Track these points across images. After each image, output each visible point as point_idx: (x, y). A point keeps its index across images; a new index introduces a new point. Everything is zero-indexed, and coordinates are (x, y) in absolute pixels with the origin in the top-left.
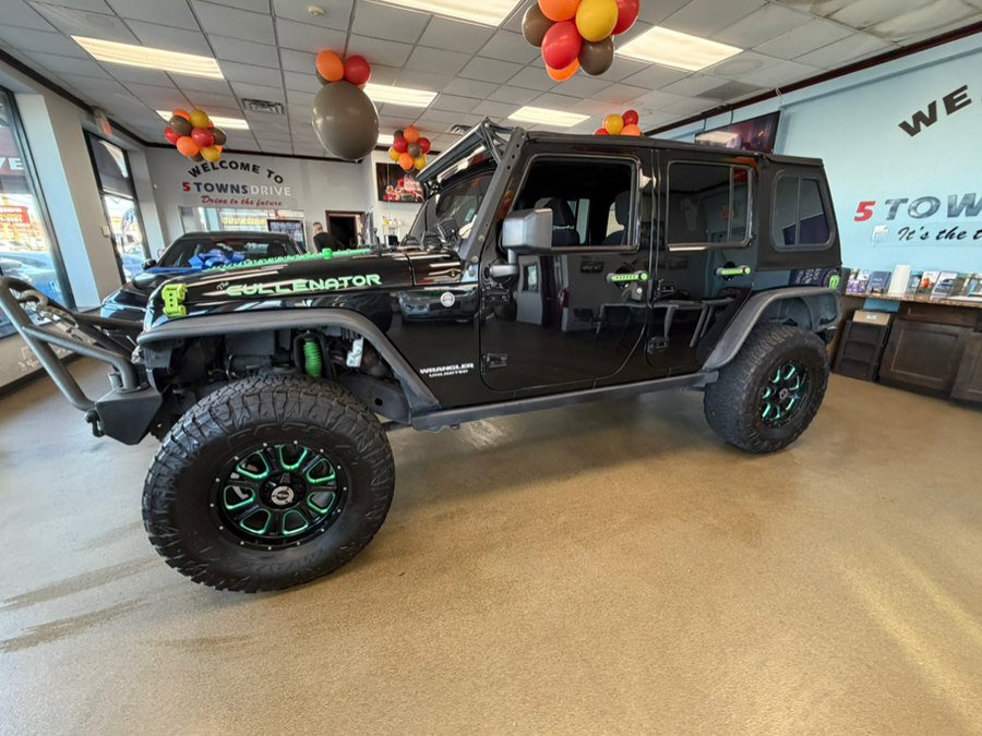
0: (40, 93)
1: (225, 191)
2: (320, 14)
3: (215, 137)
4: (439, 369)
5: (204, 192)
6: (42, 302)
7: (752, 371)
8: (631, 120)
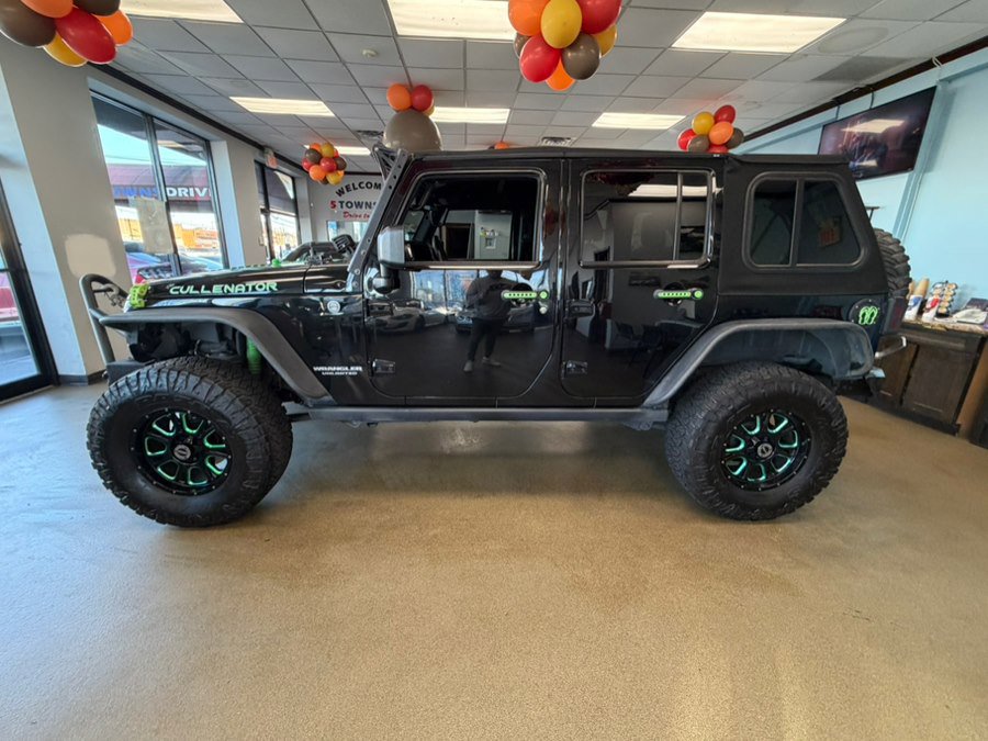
0: (223, 139)
1: (361, 207)
2: (372, 56)
3: (337, 163)
4: (330, 368)
5: (345, 209)
6: (115, 292)
7: (703, 414)
8: (725, 116)
